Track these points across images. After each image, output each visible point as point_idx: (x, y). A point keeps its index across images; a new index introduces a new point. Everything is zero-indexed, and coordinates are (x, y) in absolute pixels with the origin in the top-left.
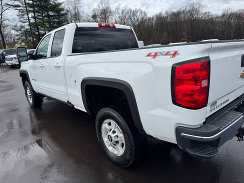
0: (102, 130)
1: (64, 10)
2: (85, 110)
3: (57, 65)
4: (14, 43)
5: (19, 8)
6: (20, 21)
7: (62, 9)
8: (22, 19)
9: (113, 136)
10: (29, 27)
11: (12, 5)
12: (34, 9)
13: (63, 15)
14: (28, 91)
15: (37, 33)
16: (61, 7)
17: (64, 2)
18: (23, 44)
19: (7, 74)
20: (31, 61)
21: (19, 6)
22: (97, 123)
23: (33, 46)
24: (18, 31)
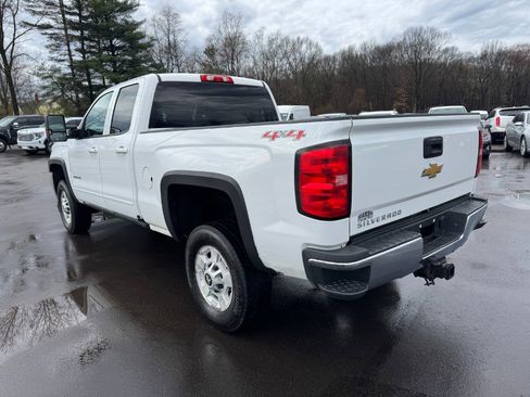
0: (196, 267)
1: (144, 37)
2: (168, 233)
3: (121, 150)
4: (37, 103)
5: (49, 31)
6: (52, 59)
7: (142, 36)
8: (55, 55)
9: (213, 274)
10: (70, 71)
11: (35, 25)
12: (82, 34)
13: (144, 47)
14: (63, 200)
15: (87, 83)
16: (138, 30)
17: (145, 21)
18: (55, 105)
19: (20, 168)
20: (72, 142)
21: (49, 27)
22: (187, 253)
23: (76, 109)
24: (46, 78)
